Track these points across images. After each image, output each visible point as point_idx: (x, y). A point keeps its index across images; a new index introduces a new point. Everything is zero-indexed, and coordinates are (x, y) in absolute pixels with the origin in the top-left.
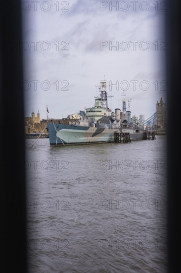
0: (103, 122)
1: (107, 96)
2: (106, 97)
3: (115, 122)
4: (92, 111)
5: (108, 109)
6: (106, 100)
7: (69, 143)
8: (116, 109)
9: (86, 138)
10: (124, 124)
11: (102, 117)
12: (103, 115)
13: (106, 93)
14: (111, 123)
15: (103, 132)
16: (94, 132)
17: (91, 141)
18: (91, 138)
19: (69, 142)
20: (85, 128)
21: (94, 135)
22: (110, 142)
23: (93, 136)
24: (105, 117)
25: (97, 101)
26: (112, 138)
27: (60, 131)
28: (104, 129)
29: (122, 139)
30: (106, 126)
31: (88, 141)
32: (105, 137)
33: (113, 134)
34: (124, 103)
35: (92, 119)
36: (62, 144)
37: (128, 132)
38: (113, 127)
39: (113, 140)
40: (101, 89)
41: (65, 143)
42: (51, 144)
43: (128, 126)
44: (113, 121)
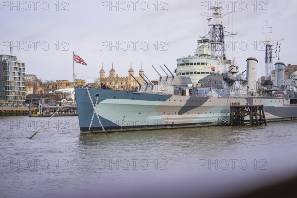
0: (206, 85)
1: (225, 33)
2: (222, 36)
3: (237, 84)
4: (187, 64)
5: (224, 58)
6: (222, 41)
7: (124, 127)
8: (248, 60)
9: (165, 117)
10: (265, 88)
11: (206, 75)
12: (210, 70)
13: (221, 28)
14: (225, 85)
15: (206, 104)
16: (183, 104)
17: (176, 122)
18: (177, 116)
19: (125, 124)
21: (184, 110)
23: (180, 113)
24: (213, 74)
25: (201, 44)
26: (227, 117)
27: (103, 102)
28: (208, 98)
29: (247, 118)
30: (214, 93)
31: (170, 122)
32: (211, 115)
33: (229, 108)
34: (269, 47)
35: (184, 78)
36: (101, 128)
38: (232, 94)
39: (228, 120)
40: (213, 22)
42: (83, 129)
43: (273, 92)
44: (230, 82)
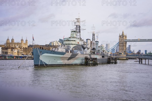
0: (77, 49)
1: (81, 29)
2: (80, 30)
3: (86, 49)
4: (68, 41)
5: (81, 39)
6: (80, 32)
7: (49, 65)
8: (87, 40)
9: (63, 61)
10: (93, 51)
11: (76, 45)
12: (77, 43)
13: (80, 27)
14: (82, 50)
15: (77, 57)
16: (69, 56)
17: (67, 63)
20: (62, 53)
21: (70, 59)
22: (81, 65)
23: (68, 60)
24: (78, 45)
25: (72, 33)
26: (83, 62)
27: (43, 55)
28: (77, 54)
29: (91, 62)
30: (79, 52)
31: (64, 63)
32: (78, 61)
33: (84, 59)
34: (94, 35)
35: (68, 46)
36: (44, 65)
37: (96, 57)
38: (85, 53)
39: (84, 63)
40: (76, 24)
41: (46, 65)
42: (35, 65)
43: (96, 53)
44: (84, 48)
